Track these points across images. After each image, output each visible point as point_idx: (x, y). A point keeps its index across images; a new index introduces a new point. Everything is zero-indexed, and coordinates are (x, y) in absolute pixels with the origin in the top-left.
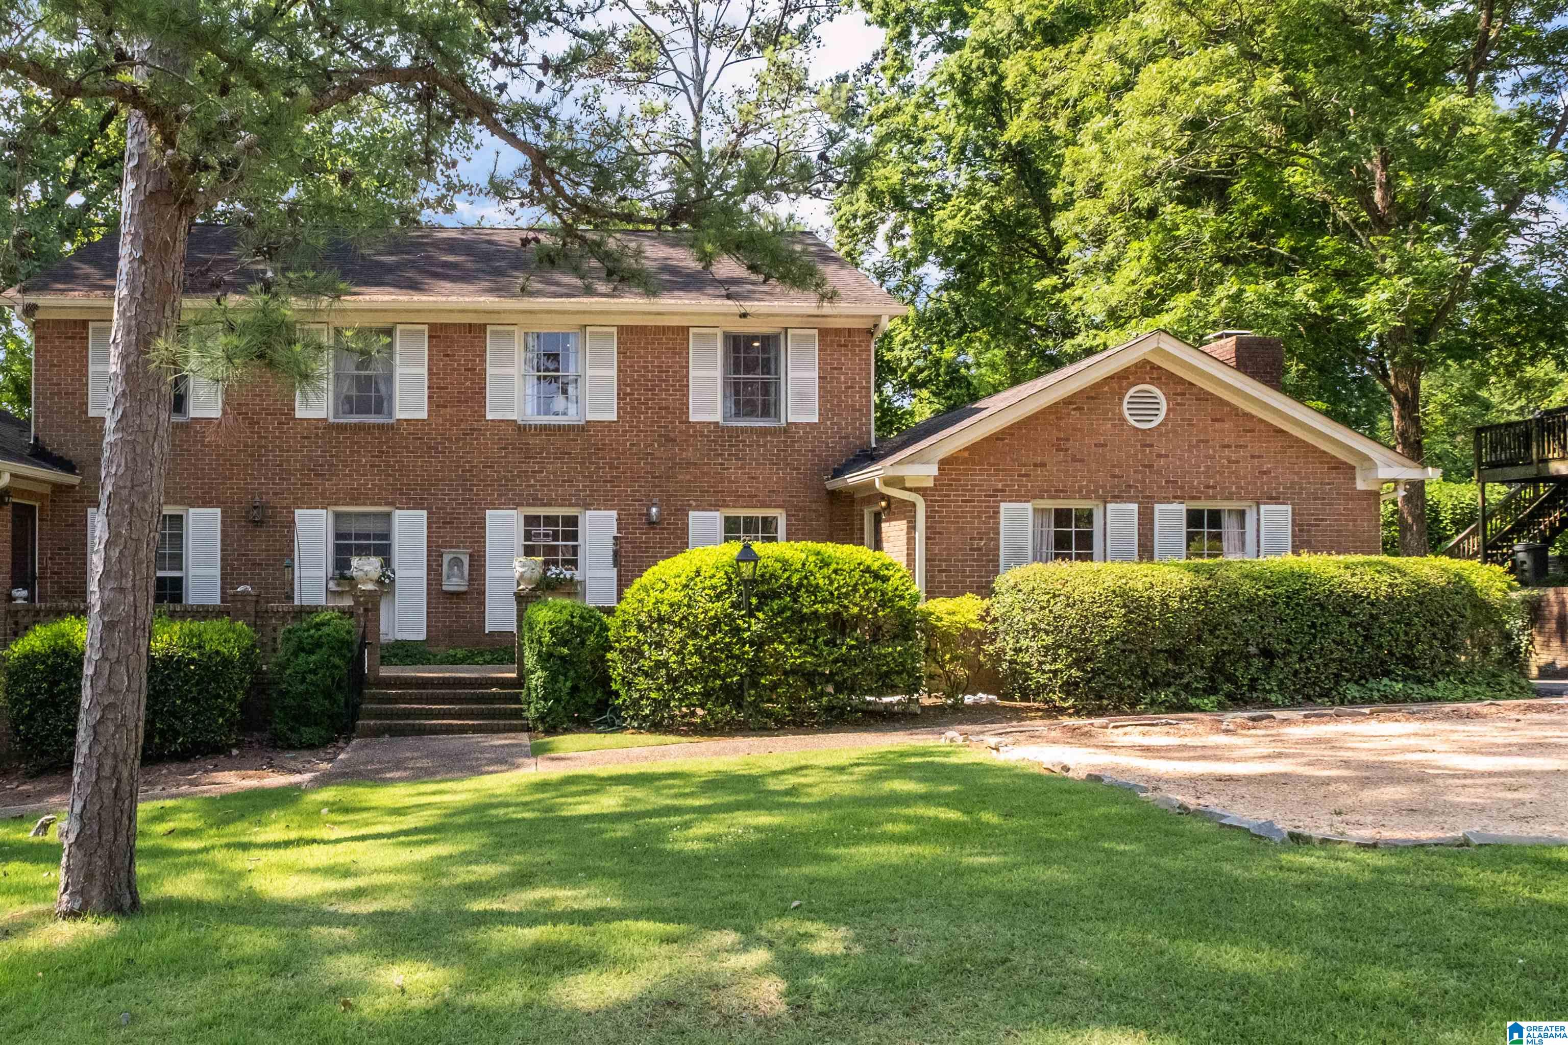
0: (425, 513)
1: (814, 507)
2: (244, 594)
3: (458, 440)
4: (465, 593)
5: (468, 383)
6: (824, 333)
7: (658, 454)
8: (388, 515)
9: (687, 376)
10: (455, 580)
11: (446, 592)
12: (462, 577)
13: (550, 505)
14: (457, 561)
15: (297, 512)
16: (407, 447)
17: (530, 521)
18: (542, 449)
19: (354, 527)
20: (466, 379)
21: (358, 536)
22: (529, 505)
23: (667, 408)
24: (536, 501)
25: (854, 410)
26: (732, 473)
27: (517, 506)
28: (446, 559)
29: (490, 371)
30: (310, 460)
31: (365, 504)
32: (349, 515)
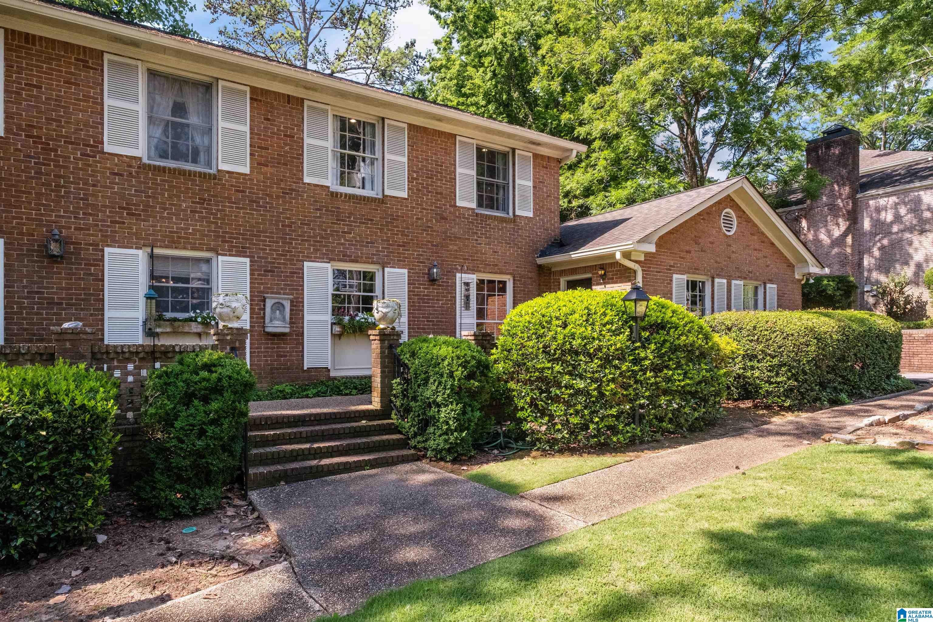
0: (247, 260)
1: (530, 275)
2: (74, 331)
3: (278, 197)
4: (284, 334)
5: (287, 148)
6: (536, 156)
7: (435, 228)
8: (208, 261)
9: (455, 172)
10: (277, 323)
11: (269, 334)
12: (284, 320)
13: (357, 262)
14: (279, 306)
15: (107, 250)
16: (229, 198)
17: (340, 274)
18: (351, 214)
19: (172, 270)
20: (286, 144)
21: (176, 280)
22: (340, 260)
23: (441, 194)
24: (346, 258)
25: (551, 212)
26: (484, 248)
27: (330, 260)
28: (269, 303)
29: (307, 141)
30: (123, 197)
31: (185, 248)
32: (166, 258)
